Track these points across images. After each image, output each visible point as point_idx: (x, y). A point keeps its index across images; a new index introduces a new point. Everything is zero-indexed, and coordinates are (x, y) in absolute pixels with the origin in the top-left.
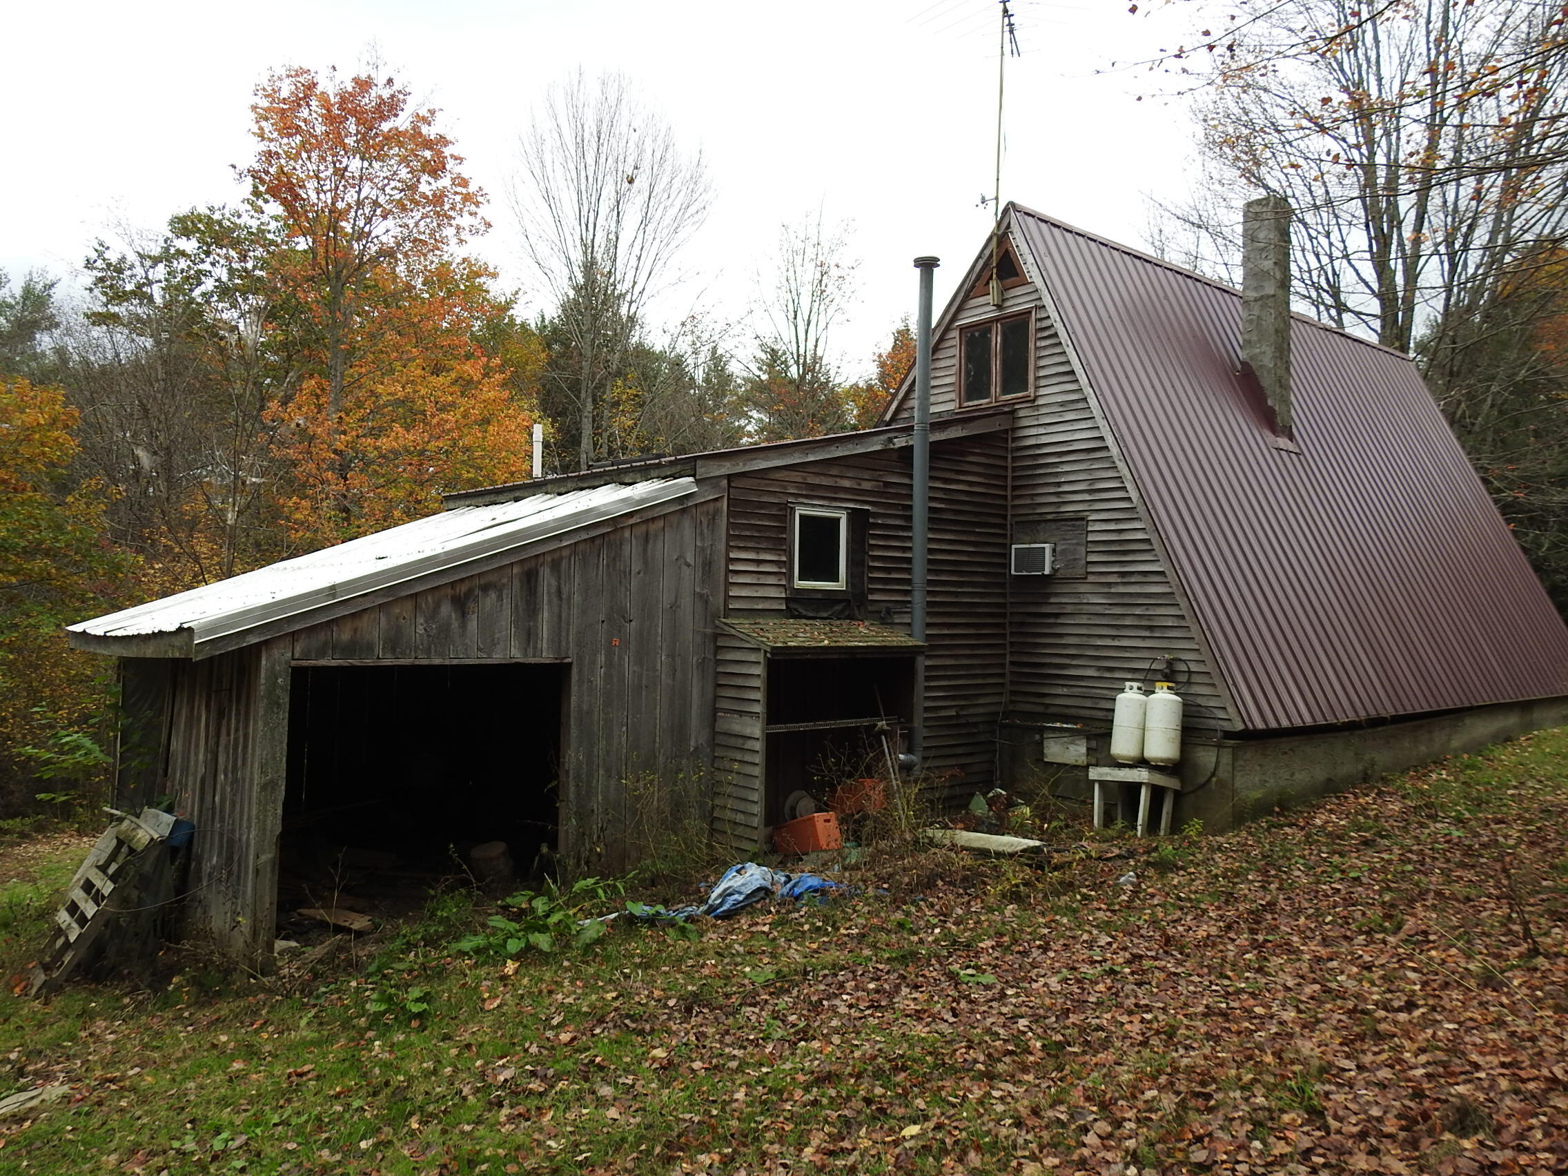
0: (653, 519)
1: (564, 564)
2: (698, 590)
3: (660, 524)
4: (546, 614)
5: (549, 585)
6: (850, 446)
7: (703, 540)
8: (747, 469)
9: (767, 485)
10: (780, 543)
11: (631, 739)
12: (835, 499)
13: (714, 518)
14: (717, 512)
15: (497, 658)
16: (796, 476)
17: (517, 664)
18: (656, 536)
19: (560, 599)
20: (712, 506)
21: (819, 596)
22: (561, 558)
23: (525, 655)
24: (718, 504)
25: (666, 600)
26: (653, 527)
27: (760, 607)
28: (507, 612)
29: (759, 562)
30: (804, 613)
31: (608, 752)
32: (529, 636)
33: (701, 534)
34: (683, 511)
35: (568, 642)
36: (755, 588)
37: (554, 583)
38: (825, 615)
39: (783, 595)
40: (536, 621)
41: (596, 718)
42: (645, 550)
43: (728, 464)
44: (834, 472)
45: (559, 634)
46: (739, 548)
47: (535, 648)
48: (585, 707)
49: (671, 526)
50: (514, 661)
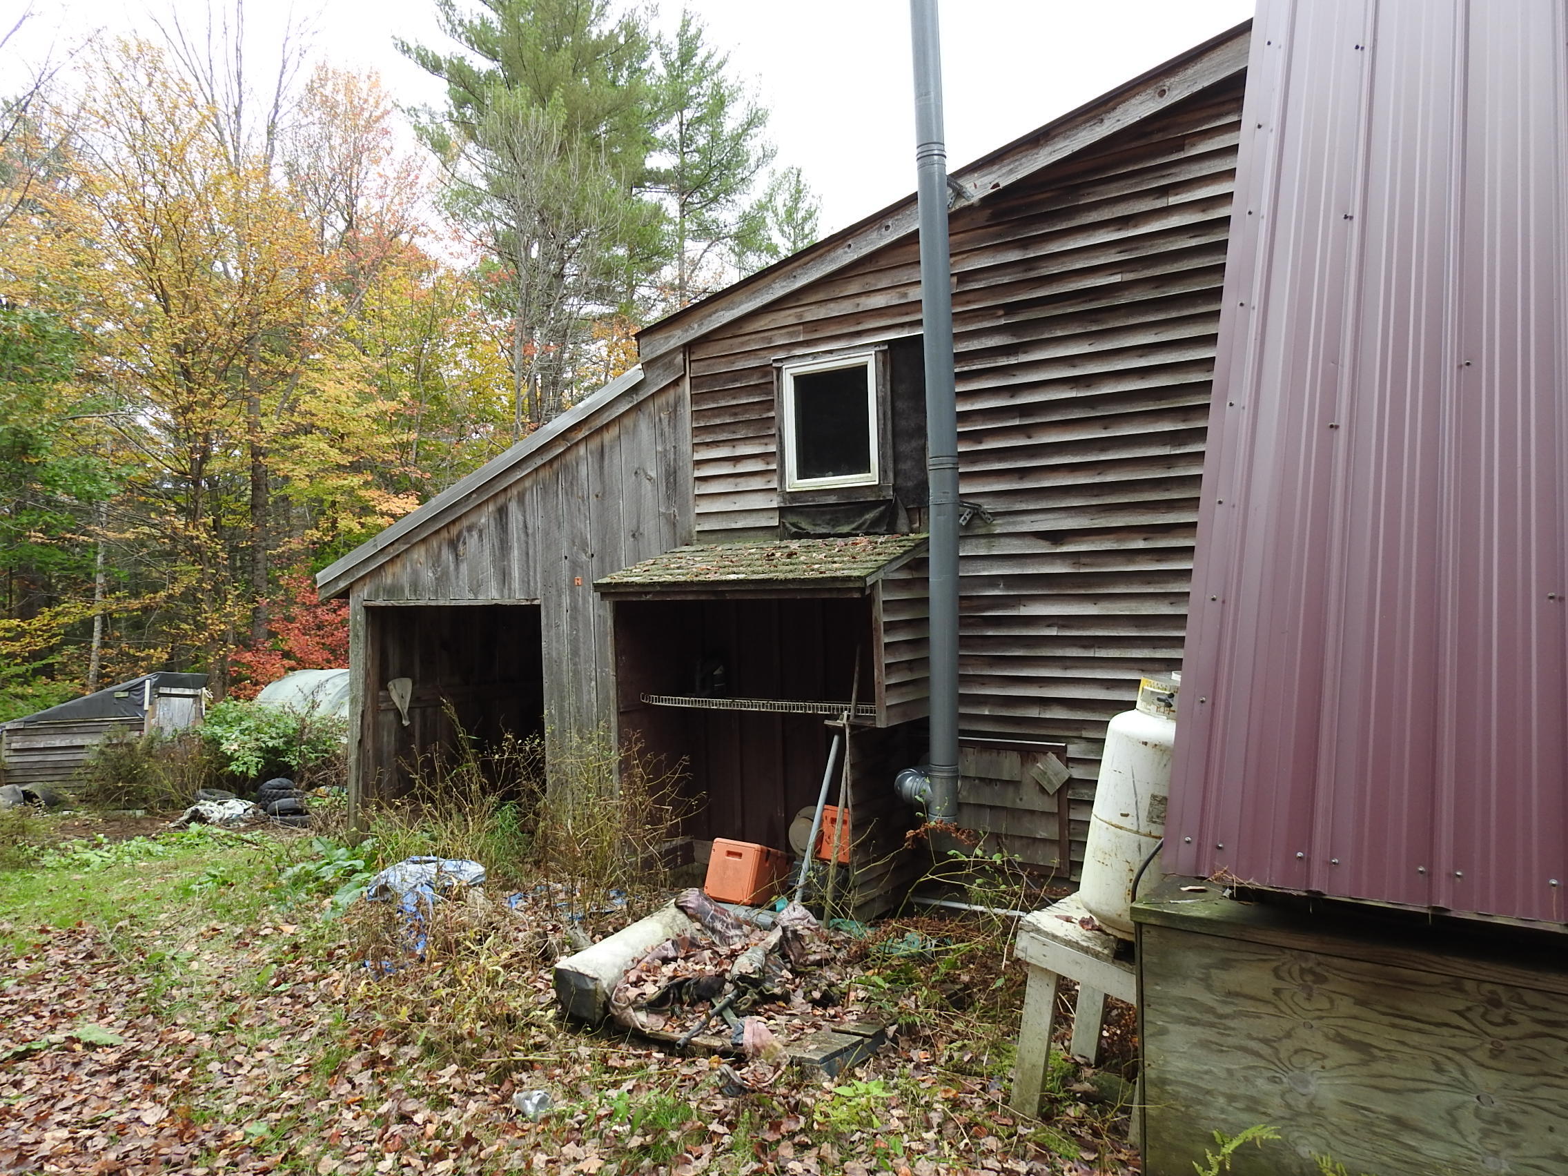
0: (607, 426)
1: (528, 496)
2: (662, 510)
3: (614, 431)
4: (516, 552)
5: (517, 520)
6: (874, 235)
7: (664, 442)
8: (704, 330)
9: (743, 344)
10: (767, 427)
11: (600, 697)
12: (859, 334)
13: (675, 410)
14: (678, 401)
15: (482, 600)
16: (787, 317)
17: (496, 605)
18: (611, 448)
19: (527, 535)
20: (671, 395)
21: (832, 500)
22: (525, 490)
23: (502, 597)
24: (680, 390)
25: (625, 525)
26: (608, 436)
27: (739, 525)
28: (487, 552)
29: (736, 459)
30: (810, 529)
31: (579, 709)
32: (504, 576)
33: (662, 434)
34: (638, 407)
35: (536, 583)
36: (732, 498)
37: (520, 518)
38: (846, 529)
39: (775, 505)
40: (509, 561)
41: (565, 668)
42: (601, 468)
43: (678, 333)
44: (853, 288)
45: (528, 574)
46: (707, 444)
47: (510, 589)
48: (554, 654)
49: (627, 433)
50: (494, 602)
